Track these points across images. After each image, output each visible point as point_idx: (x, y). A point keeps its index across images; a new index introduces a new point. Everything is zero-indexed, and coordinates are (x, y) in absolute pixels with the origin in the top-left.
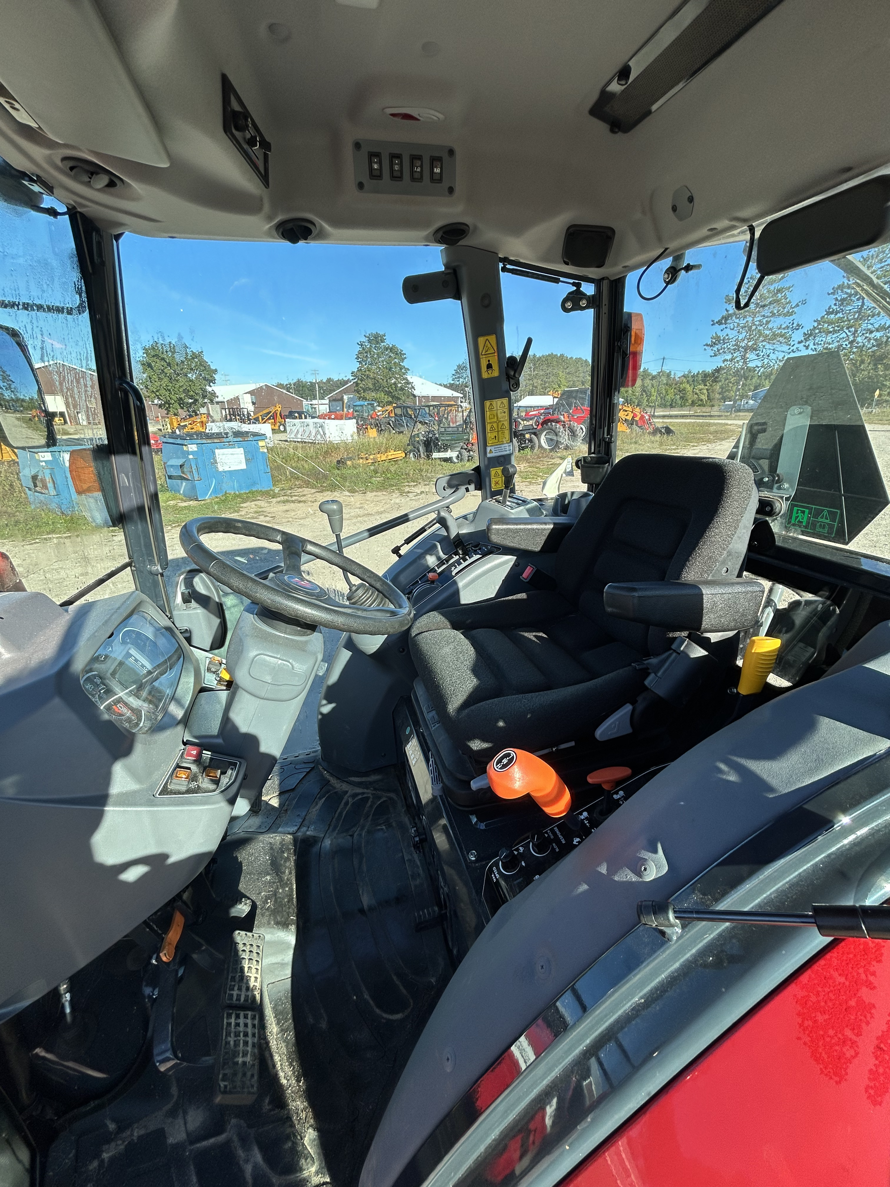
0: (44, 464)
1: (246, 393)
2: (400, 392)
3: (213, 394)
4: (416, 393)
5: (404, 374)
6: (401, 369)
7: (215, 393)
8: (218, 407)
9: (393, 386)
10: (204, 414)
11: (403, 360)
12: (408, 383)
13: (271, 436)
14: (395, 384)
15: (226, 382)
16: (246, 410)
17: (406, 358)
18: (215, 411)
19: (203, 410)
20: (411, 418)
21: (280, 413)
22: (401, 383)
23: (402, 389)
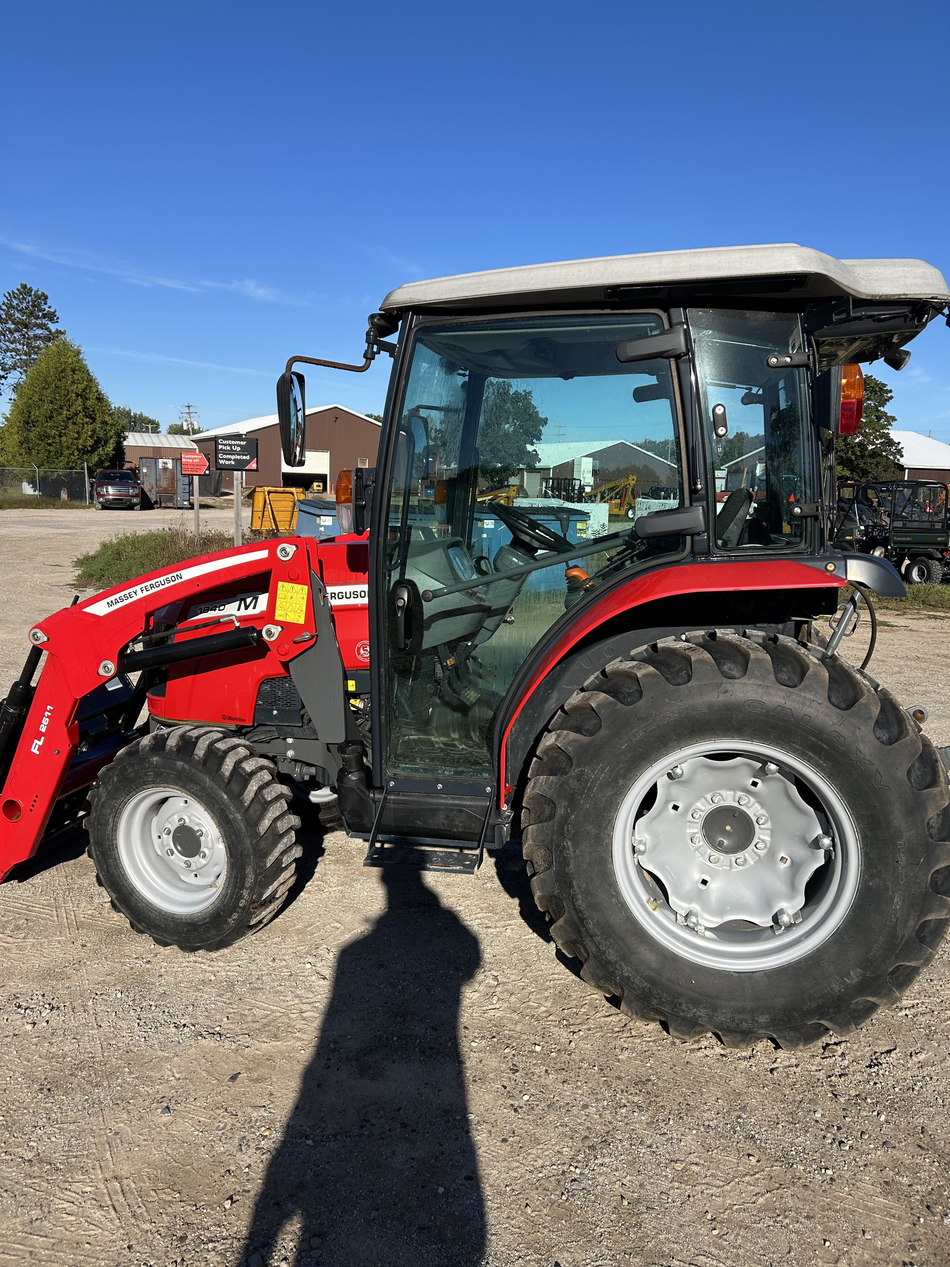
0: (322, 529)
1: (586, 456)
2: (869, 460)
3: (535, 456)
4: (902, 461)
5: (884, 427)
6: (879, 418)
7: (537, 455)
8: (538, 476)
9: (857, 449)
10: (514, 486)
11: (884, 402)
12: (890, 442)
13: (607, 523)
14: (860, 444)
15: (560, 438)
16: (577, 483)
17: (892, 397)
18: (530, 481)
19: (513, 481)
20: (871, 505)
21: (633, 490)
22: (873, 444)
23: (874, 454)
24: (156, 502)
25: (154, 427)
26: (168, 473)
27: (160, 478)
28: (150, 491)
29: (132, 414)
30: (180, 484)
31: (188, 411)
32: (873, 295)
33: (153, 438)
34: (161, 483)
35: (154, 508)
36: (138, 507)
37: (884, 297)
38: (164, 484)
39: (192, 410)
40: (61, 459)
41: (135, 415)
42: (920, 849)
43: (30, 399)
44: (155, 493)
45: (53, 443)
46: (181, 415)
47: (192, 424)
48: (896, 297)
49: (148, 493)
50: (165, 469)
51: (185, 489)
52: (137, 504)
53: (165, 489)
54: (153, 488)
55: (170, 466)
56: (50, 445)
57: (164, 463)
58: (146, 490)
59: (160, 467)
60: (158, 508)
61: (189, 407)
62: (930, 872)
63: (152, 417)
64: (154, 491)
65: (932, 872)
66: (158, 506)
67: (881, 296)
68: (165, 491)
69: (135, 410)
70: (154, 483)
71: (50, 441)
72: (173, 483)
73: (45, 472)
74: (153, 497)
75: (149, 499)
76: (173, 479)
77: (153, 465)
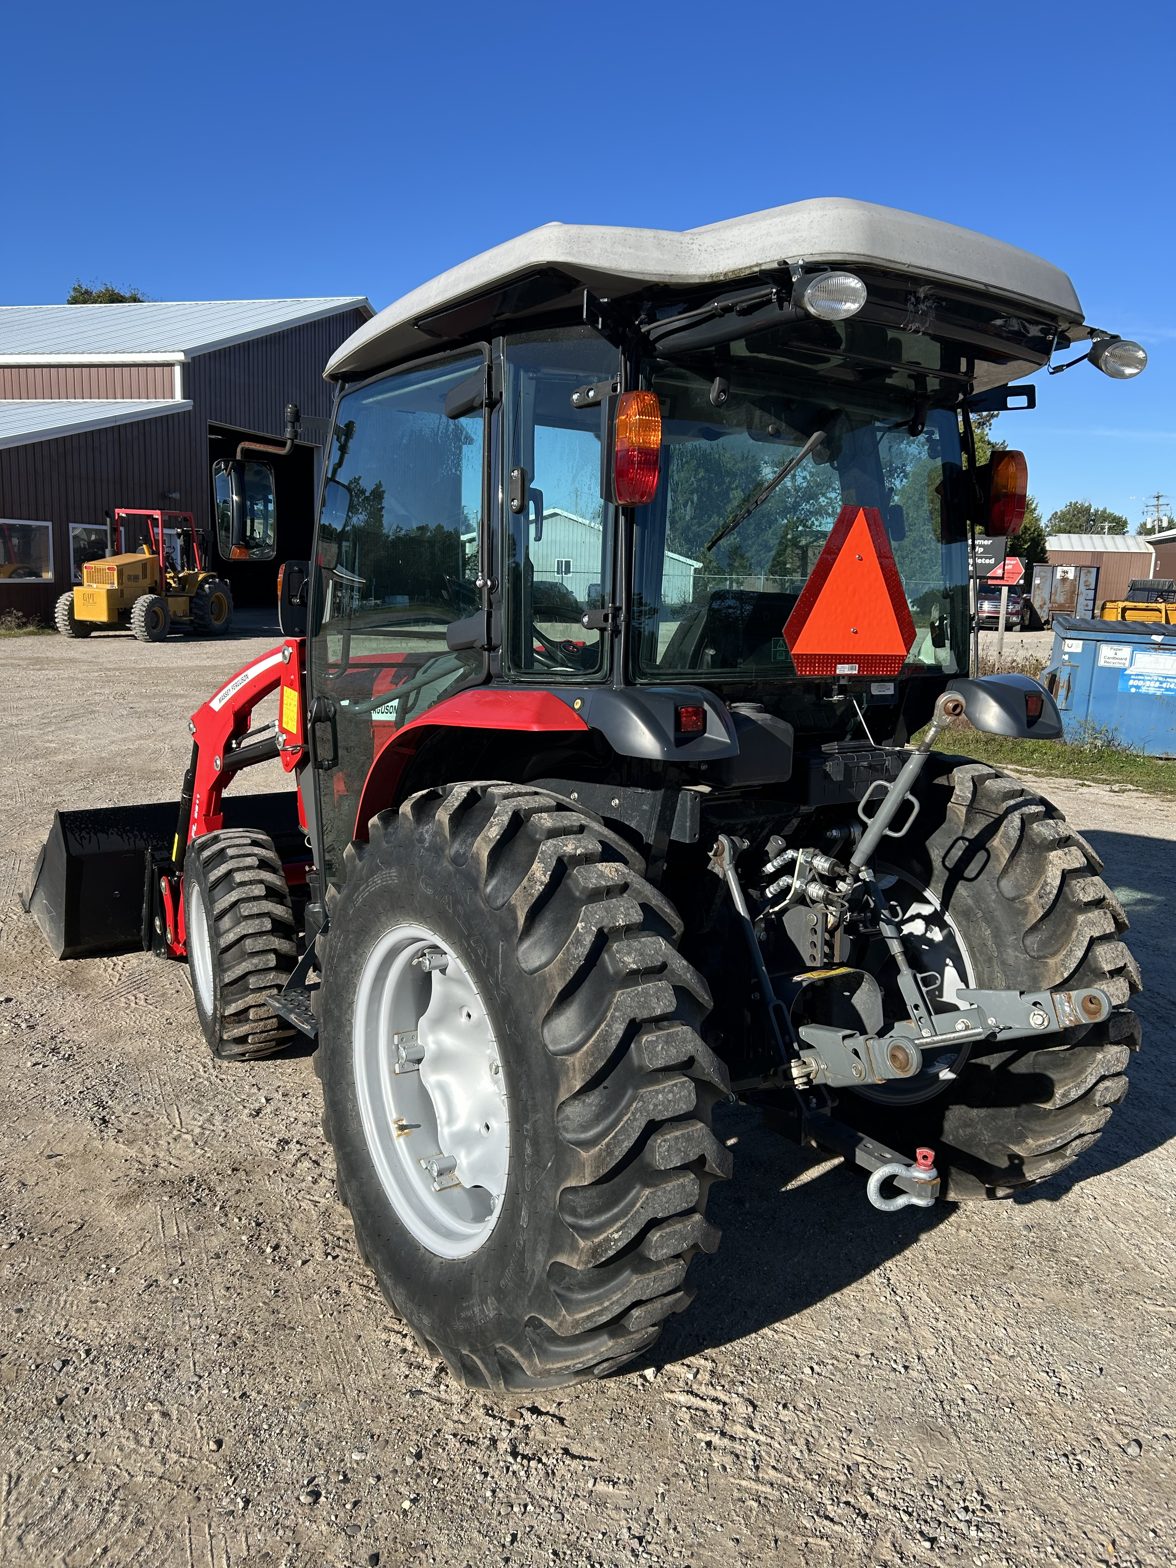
24: (1047, 622)
25: (1118, 526)
26: (1067, 584)
27: (1056, 592)
28: (1041, 607)
29: (1092, 511)
30: (1081, 599)
31: (1156, 503)
32: (711, 276)
33: (1095, 541)
34: (1057, 598)
35: (1043, 629)
36: (1018, 627)
37: (731, 276)
38: (1060, 599)
39: (1161, 501)
40: (934, 568)
41: (1097, 511)
42: (547, 1146)
43: (911, 498)
44: (1047, 610)
45: (928, 549)
46: (1146, 509)
47: (1160, 520)
48: (748, 272)
49: (1038, 611)
50: (1064, 580)
51: (1087, 606)
52: (1017, 624)
53: (1061, 605)
54: (1045, 604)
55: (1071, 576)
56: (924, 552)
57: (1064, 572)
58: (1036, 606)
59: (1058, 577)
60: (1048, 629)
61: (1158, 497)
62: (559, 1187)
63: (1118, 514)
64: (1046, 608)
65: (562, 1188)
66: (1049, 627)
67: (726, 274)
68: (1061, 607)
69: (1096, 506)
70: (1047, 597)
71: (925, 548)
72: (1072, 598)
73: (916, 584)
74: (1043, 616)
75: (1039, 619)
76: (1074, 592)
77: (1050, 575)
